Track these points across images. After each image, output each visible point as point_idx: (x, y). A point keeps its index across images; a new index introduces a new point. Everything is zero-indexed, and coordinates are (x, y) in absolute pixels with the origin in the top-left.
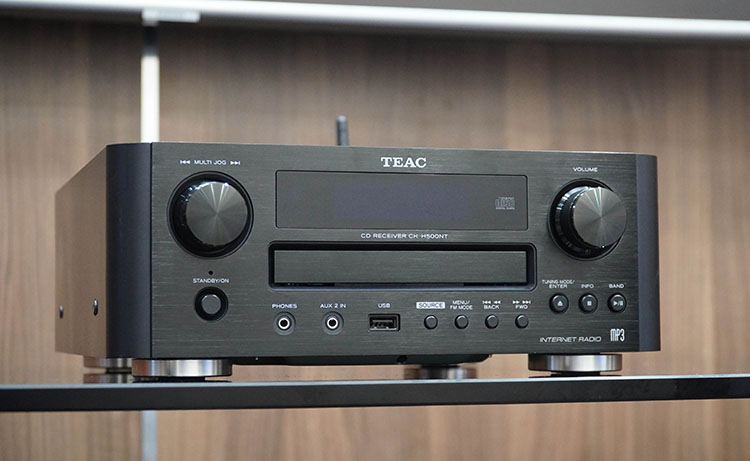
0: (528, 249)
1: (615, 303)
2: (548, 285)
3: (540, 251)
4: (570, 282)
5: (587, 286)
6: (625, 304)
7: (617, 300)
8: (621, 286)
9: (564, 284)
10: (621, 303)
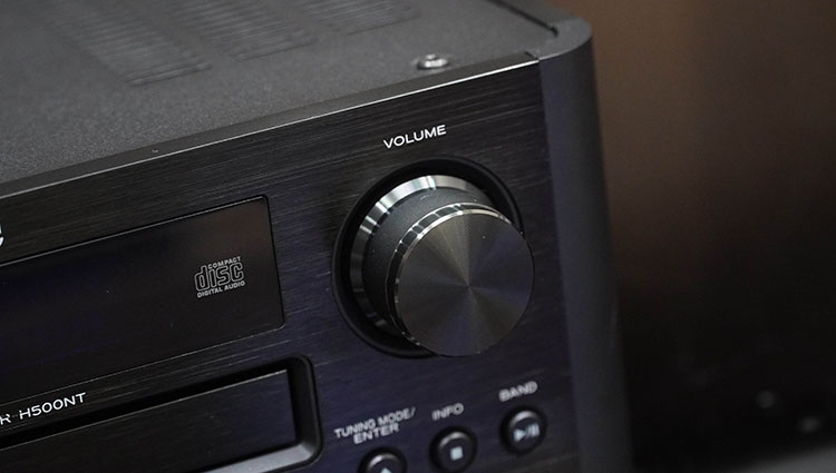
0: (292, 365)
1: (519, 435)
2: (351, 437)
3: (322, 363)
4: (405, 414)
5: (446, 412)
6: (543, 430)
7: (523, 425)
8: (529, 388)
9: (389, 424)
10: (534, 430)
